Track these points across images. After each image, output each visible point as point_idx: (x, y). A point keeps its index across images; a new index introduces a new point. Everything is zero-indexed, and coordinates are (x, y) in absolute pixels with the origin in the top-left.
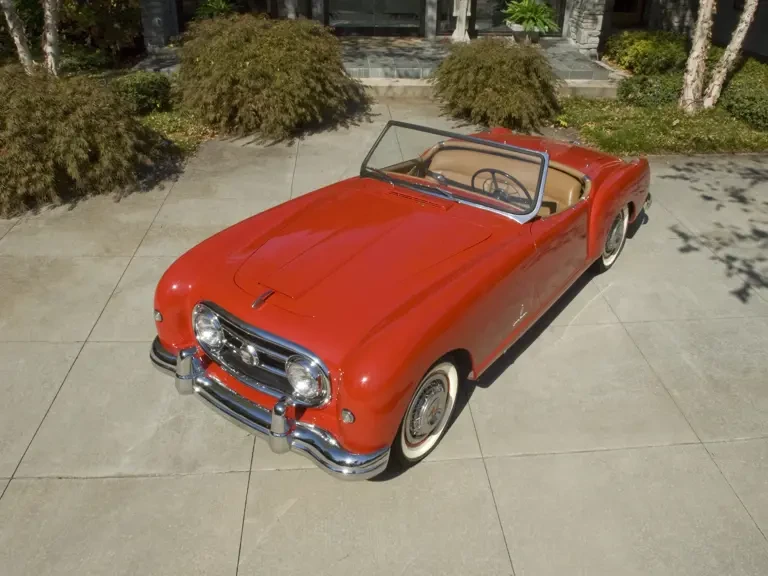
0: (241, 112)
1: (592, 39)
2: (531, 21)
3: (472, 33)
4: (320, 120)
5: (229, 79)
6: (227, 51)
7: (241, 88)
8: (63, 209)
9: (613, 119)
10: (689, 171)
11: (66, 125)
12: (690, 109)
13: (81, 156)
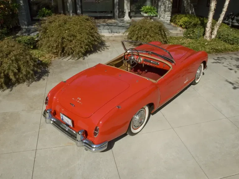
0: (66, 49)
1: (168, 17)
2: (150, 13)
3: (130, 17)
4: (93, 50)
5: (61, 37)
6: (59, 27)
7: (65, 40)
8: (7, 91)
9: (186, 44)
10: (219, 60)
11: (8, 60)
12: (208, 39)
13: (15, 71)
